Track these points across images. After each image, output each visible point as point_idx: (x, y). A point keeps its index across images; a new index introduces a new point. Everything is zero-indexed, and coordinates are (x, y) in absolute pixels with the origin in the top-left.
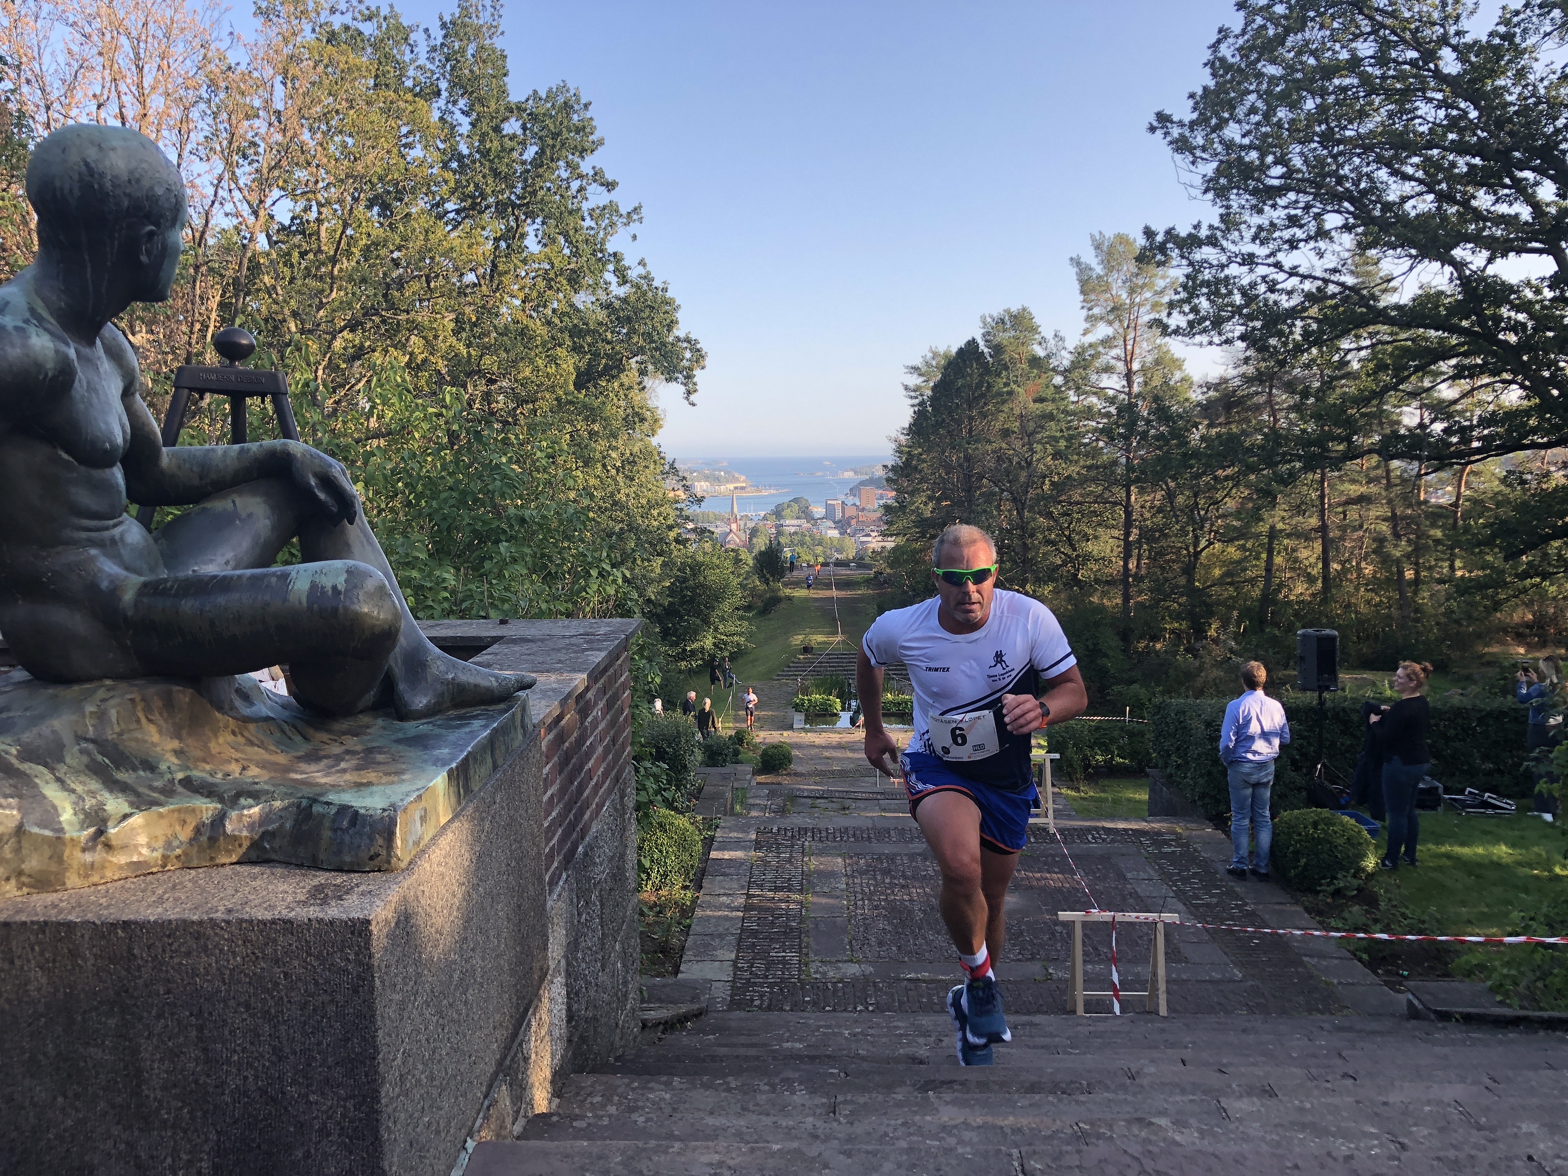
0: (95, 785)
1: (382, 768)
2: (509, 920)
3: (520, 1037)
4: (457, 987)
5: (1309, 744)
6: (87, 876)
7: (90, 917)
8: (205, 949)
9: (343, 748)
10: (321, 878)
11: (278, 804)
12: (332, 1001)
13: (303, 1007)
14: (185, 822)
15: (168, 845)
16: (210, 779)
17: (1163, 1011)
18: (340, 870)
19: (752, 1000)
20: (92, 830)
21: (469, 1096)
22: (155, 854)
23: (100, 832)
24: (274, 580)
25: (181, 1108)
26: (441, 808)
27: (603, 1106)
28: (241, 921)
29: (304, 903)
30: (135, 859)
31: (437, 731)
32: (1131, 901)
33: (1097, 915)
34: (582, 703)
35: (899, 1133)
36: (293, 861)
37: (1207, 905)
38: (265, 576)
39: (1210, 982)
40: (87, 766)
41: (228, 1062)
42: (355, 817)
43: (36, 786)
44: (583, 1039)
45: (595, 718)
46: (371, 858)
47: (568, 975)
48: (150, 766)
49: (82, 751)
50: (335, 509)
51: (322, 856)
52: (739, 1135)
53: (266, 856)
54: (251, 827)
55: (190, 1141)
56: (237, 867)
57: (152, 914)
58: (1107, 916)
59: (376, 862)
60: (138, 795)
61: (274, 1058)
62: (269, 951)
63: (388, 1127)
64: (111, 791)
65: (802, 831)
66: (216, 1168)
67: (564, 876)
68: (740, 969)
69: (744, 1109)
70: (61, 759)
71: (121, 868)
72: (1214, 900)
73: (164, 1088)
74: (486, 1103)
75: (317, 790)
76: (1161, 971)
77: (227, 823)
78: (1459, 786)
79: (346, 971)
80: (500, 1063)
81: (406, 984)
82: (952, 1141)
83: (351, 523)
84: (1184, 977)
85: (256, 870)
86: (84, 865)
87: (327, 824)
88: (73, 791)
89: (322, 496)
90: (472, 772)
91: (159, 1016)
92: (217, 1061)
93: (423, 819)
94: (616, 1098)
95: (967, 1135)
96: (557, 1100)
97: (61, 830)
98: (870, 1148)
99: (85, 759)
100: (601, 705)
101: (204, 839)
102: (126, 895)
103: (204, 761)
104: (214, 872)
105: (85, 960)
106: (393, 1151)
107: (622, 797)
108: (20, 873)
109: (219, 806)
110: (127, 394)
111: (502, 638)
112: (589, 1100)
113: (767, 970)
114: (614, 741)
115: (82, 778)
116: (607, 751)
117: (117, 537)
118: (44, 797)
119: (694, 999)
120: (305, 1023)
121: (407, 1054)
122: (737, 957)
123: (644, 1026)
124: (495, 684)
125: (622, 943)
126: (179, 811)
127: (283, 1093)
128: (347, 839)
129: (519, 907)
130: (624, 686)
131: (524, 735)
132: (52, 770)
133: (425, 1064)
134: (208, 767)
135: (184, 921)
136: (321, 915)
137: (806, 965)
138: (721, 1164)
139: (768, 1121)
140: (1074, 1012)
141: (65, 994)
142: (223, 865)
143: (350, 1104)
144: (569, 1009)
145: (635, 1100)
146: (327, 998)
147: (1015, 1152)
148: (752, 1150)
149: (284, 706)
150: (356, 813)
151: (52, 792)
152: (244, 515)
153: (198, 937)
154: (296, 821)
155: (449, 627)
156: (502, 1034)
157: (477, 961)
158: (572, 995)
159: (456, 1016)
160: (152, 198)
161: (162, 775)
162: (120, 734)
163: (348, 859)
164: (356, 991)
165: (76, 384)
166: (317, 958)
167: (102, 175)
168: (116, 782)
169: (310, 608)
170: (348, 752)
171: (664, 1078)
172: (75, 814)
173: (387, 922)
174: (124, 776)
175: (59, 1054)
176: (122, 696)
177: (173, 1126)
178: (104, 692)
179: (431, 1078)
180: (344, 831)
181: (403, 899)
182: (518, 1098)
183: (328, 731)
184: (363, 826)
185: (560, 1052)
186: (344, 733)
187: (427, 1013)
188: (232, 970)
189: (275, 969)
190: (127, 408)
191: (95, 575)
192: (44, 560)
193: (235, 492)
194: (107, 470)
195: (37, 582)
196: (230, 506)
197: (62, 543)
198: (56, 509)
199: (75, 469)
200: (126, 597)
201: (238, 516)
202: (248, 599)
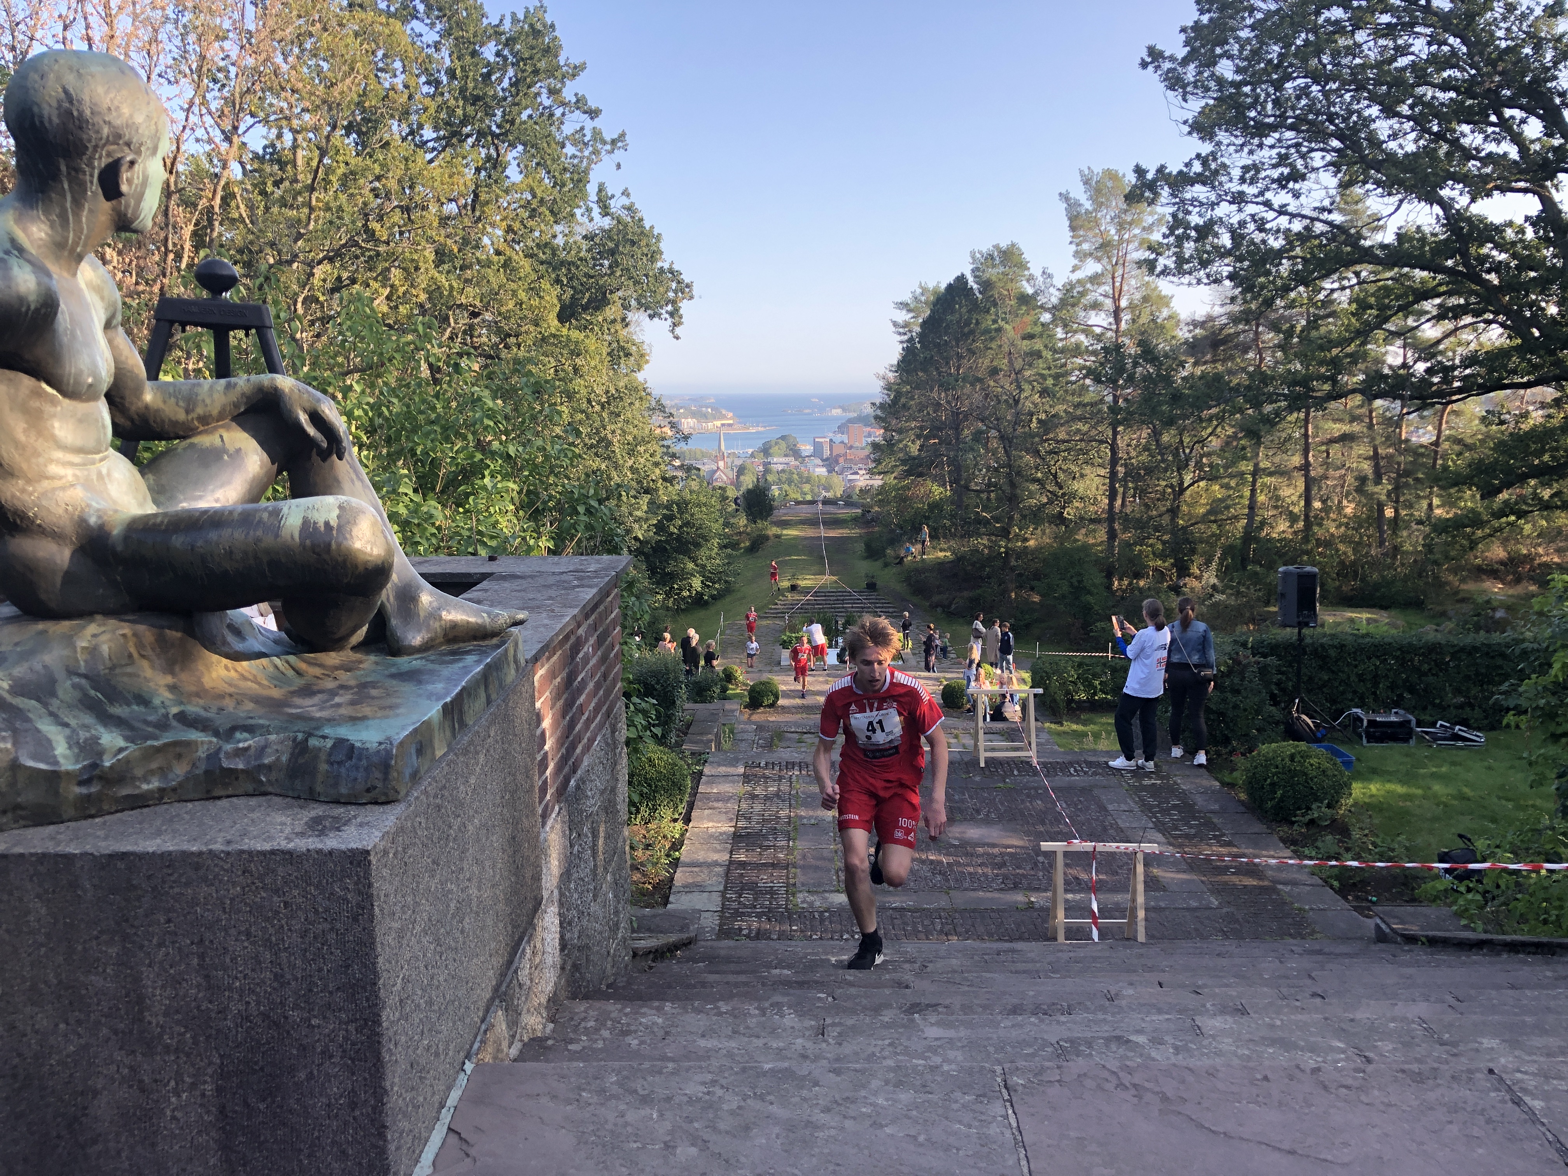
0: (88, 719)
1: (376, 702)
2: (504, 851)
3: (515, 966)
4: (453, 916)
5: (1288, 679)
6: (85, 808)
7: (89, 851)
8: (205, 879)
9: (337, 683)
10: (318, 810)
11: (273, 738)
12: (332, 929)
13: (304, 934)
14: (180, 755)
15: (164, 777)
16: (204, 714)
17: (1141, 937)
18: (337, 802)
19: (740, 929)
20: (87, 763)
21: (467, 1021)
22: (152, 787)
23: (96, 765)
24: (266, 515)
25: (184, 1034)
26: (437, 743)
27: (597, 1030)
28: (241, 852)
29: (302, 834)
30: (132, 791)
31: (431, 666)
32: (1111, 832)
33: (1079, 845)
34: (573, 639)
35: (886, 1053)
36: (290, 793)
37: (1187, 836)
38: (256, 510)
39: (1188, 909)
40: (80, 701)
41: (230, 988)
42: (350, 750)
43: (29, 720)
44: (576, 967)
45: (586, 654)
46: (368, 790)
47: (561, 904)
48: (143, 700)
49: (75, 686)
50: (324, 445)
51: (319, 788)
52: (730, 1055)
53: (263, 789)
54: (247, 760)
55: (193, 1064)
56: (234, 800)
57: (150, 846)
58: (1088, 846)
59: (373, 794)
60: (132, 728)
61: (275, 985)
62: (268, 880)
63: (389, 1050)
64: (105, 726)
65: (790, 765)
66: (219, 1090)
67: (557, 808)
68: (729, 900)
69: (734, 1032)
70: (54, 695)
71: (117, 800)
72: (1193, 831)
73: (166, 1014)
74: (483, 1027)
75: (313, 724)
76: (1140, 899)
77: (222, 755)
79: (345, 900)
80: (496, 989)
81: (404, 913)
82: (938, 1060)
83: (340, 458)
84: (1162, 904)
85: (253, 801)
86: (82, 798)
87: (323, 756)
88: (67, 725)
89: (311, 431)
90: (466, 707)
92: (219, 988)
93: (420, 752)
94: (609, 1023)
95: (951, 1054)
96: (551, 1026)
97: (57, 763)
98: (858, 1066)
99: (78, 694)
100: (592, 641)
101: (200, 771)
102: (124, 827)
103: (198, 695)
104: (209, 804)
105: (85, 890)
106: (394, 1072)
107: (613, 732)
108: (17, 807)
109: (214, 740)
110: (108, 326)
111: (491, 574)
112: (583, 1024)
113: (755, 899)
114: (604, 677)
115: (76, 712)
116: (598, 686)
117: (104, 471)
118: (38, 731)
119: (683, 928)
120: (305, 950)
121: (406, 980)
122: (726, 888)
123: (635, 955)
124: (488, 621)
125: (614, 874)
126: (176, 744)
127: (286, 1018)
128: (343, 770)
129: (514, 838)
130: (614, 623)
131: (517, 670)
132: (45, 705)
133: (424, 990)
134: (201, 702)
135: (183, 852)
136: (320, 846)
137: (794, 895)
138: (714, 1082)
139: (759, 1042)
140: (1055, 939)
141: (65, 924)
142: (219, 798)
143: (352, 1028)
144: (562, 938)
145: (628, 1024)
146: (327, 926)
147: (999, 1070)
148: (744, 1070)
149: (276, 642)
150: (352, 746)
151: (45, 726)
152: (232, 450)
153: (197, 867)
154: (292, 754)
155: (438, 563)
156: (497, 962)
157: (473, 891)
158: (565, 924)
159: (453, 944)
160: (132, 126)
161: (155, 709)
162: (113, 668)
163: (344, 790)
164: (355, 919)
165: (59, 315)
166: (317, 887)
167: (80, 102)
168: (110, 716)
169: (302, 544)
170: (341, 687)
171: (656, 1004)
172: (70, 748)
173: (385, 852)
174: (117, 710)
175: (60, 982)
176: (113, 631)
177: (177, 1050)
178: (92, 628)
179: (430, 1003)
180: (340, 763)
181: (401, 830)
182: (513, 1023)
183: (321, 666)
184: (360, 759)
185: (553, 980)
186: (337, 668)
187: (424, 941)
188: (232, 900)
189: (275, 899)
190: (110, 342)
191: (82, 510)
192: (31, 494)
193: (222, 427)
194: (92, 404)
195: (23, 516)
196: (217, 441)
197: (47, 478)
198: (40, 444)
199: (59, 402)
200: (115, 532)
201: (224, 451)
202: (239, 535)
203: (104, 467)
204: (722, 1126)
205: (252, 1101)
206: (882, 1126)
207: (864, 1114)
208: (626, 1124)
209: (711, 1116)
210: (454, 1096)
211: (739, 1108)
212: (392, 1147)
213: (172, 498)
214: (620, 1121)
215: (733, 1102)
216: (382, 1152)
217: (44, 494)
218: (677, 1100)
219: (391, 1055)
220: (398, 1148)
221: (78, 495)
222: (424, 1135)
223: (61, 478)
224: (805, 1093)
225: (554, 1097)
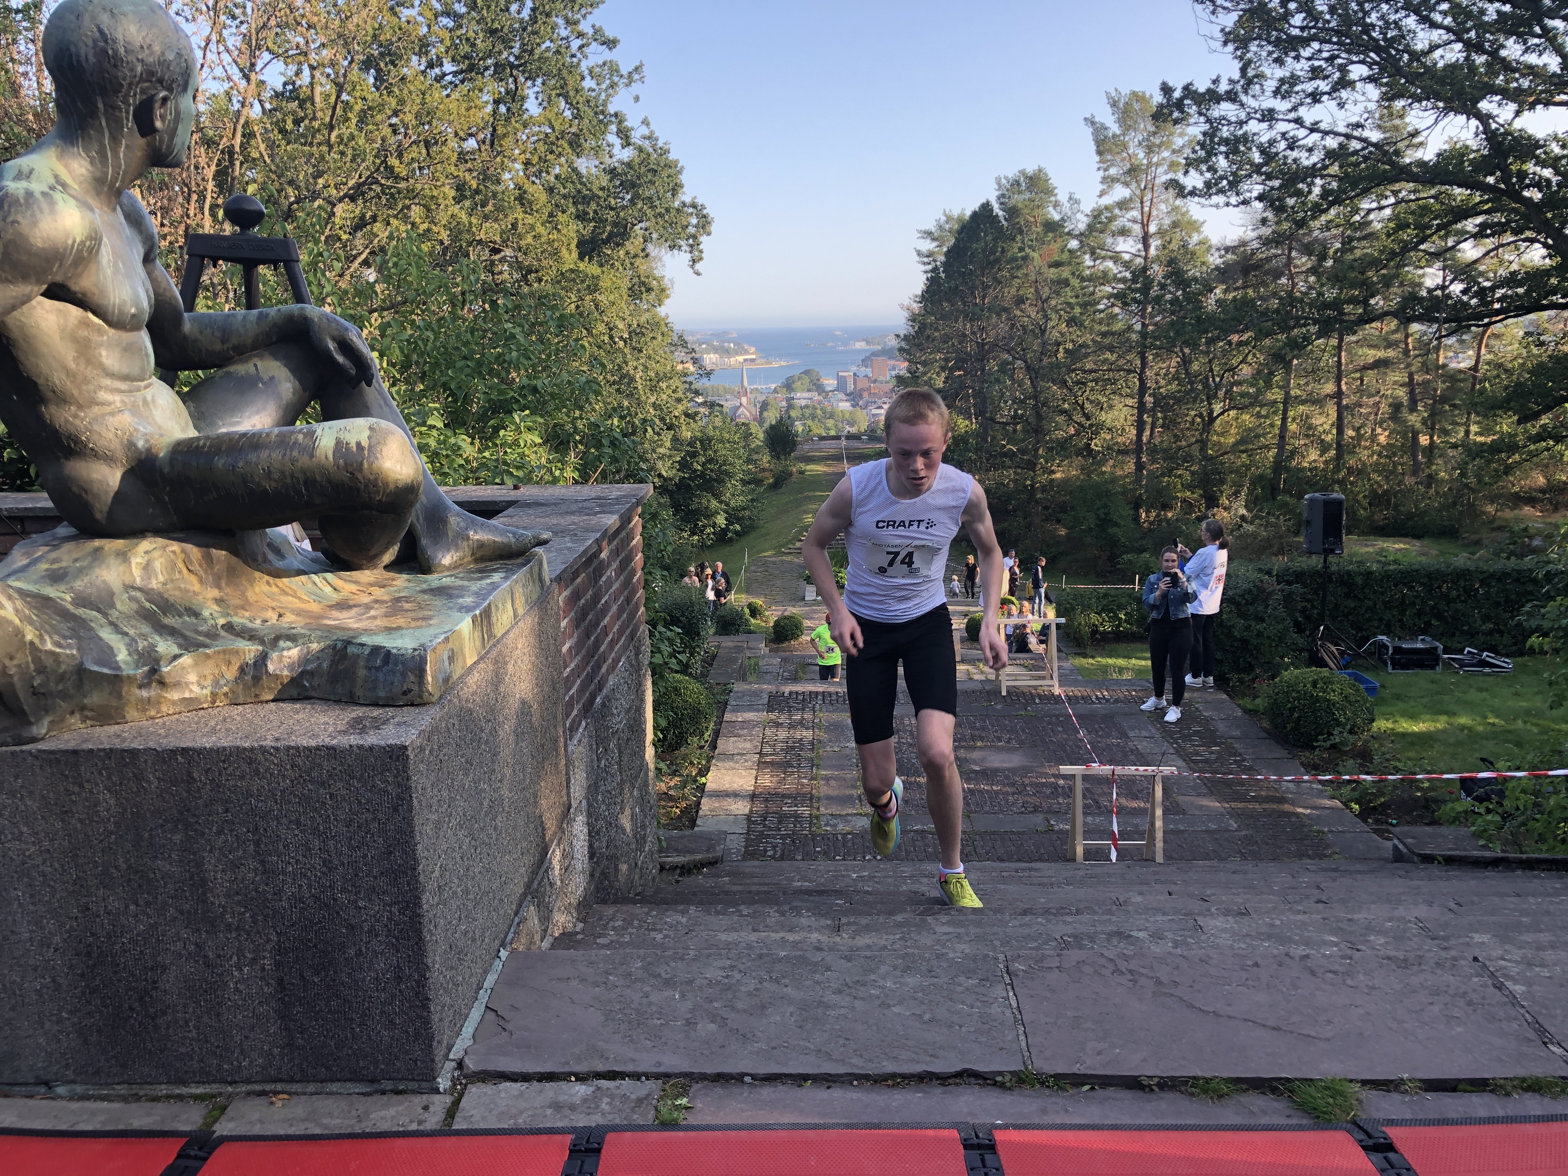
0: (146, 629)
1: (410, 614)
2: (533, 757)
3: (546, 865)
4: (487, 814)
5: (1313, 606)
6: (145, 710)
7: (151, 745)
8: (257, 773)
9: (372, 598)
10: (358, 712)
11: (315, 646)
12: (374, 819)
13: (349, 824)
14: (230, 662)
15: (216, 683)
16: (250, 625)
17: (1159, 858)
18: (376, 705)
19: (766, 851)
20: (146, 668)
21: (502, 912)
22: (205, 691)
23: (154, 671)
24: (300, 437)
25: (244, 913)
26: (467, 651)
27: (624, 929)
28: (289, 748)
29: (344, 732)
30: (187, 695)
31: (459, 583)
32: (1132, 757)
33: (1098, 768)
34: (595, 562)
36: (332, 697)
37: (1207, 761)
38: (293, 433)
39: (1207, 832)
40: (137, 612)
41: (284, 872)
42: (387, 656)
43: (91, 629)
44: (604, 875)
45: (610, 577)
46: (404, 693)
47: (589, 815)
48: (193, 612)
49: (131, 599)
50: (353, 372)
51: (359, 692)
52: (749, 947)
53: (307, 694)
54: (291, 667)
55: (253, 942)
56: (281, 703)
57: (207, 742)
58: (1107, 769)
59: (409, 697)
60: (185, 638)
61: (324, 869)
62: (315, 774)
63: (430, 930)
64: (161, 635)
65: (814, 695)
66: (278, 965)
67: (584, 724)
68: (754, 823)
69: (755, 930)
70: (112, 605)
71: (174, 703)
72: (1214, 757)
73: (228, 896)
74: (517, 920)
75: (351, 633)
76: (1159, 823)
77: (269, 664)
78: (1459, 646)
79: (385, 791)
80: (528, 885)
81: (441, 806)
83: (369, 384)
84: (1181, 827)
85: (298, 705)
86: (141, 700)
87: (362, 663)
88: (126, 634)
89: (340, 359)
90: (494, 619)
91: (219, 833)
92: (274, 872)
93: (451, 659)
94: (636, 922)
95: (960, 947)
96: (581, 925)
97: (119, 668)
98: (868, 953)
99: (134, 606)
100: (614, 565)
101: (248, 678)
102: (181, 727)
103: (243, 608)
104: (259, 707)
105: (150, 783)
106: (435, 951)
107: (637, 654)
108: (83, 708)
109: (261, 648)
110: (148, 259)
111: (516, 502)
112: (611, 923)
113: (780, 823)
114: (628, 600)
115: (133, 622)
116: (621, 610)
117: (149, 398)
118: (101, 639)
119: (710, 848)
120: (351, 838)
121: (444, 868)
122: (751, 812)
123: (662, 869)
124: (513, 540)
125: (640, 790)
126: (224, 652)
127: (335, 900)
128: (381, 676)
131: (542, 587)
132: (105, 615)
133: (460, 879)
134: (247, 614)
135: (238, 748)
136: (361, 742)
137: (817, 819)
138: (732, 967)
139: (777, 936)
140: (1074, 860)
141: (132, 813)
142: (267, 702)
143: (395, 909)
144: (591, 846)
145: (654, 924)
146: (370, 816)
147: (1001, 957)
148: (760, 957)
149: (314, 561)
150: (388, 653)
151: (107, 635)
152: (266, 378)
153: (250, 761)
154: (333, 661)
155: (465, 492)
156: (529, 860)
157: (505, 793)
158: (593, 833)
159: (487, 840)
160: (163, 63)
161: (205, 620)
162: (164, 584)
163: (382, 694)
164: (396, 810)
165: (103, 249)
166: (359, 780)
167: (115, 41)
168: (165, 627)
169: (336, 464)
170: (376, 601)
171: (681, 907)
172: (130, 654)
173: (422, 749)
174: (169, 621)
175: (130, 867)
176: (164, 548)
177: (237, 929)
178: (146, 544)
179: (467, 892)
180: (378, 669)
181: (435, 730)
182: (546, 919)
183: (356, 582)
184: (396, 665)
185: (583, 885)
186: (371, 585)
187: (460, 834)
188: (283, 792)
189: (321, 791)
190: (149, 274)
191: (131, 435)
192: (82, 420)
193: (256, 356)
194: (135, 333)
195: (77, 441)
196: (252, 370)
197: (97, 404)
198: (90, 372)
199: (106, 333)
200: (161, 455)
201: (260, 379)
202: (277, 455)
203: (148, 394)
204: (740, 1005)
205: (307, 974)
206: (889, 1006)
207: (871, 995)
208: (650, 1004)
209: (730, 996)
210: (490, 980)
211: (756, 989)
212: (435, 1018)
213: (212, 424)
214: (645, 1001)
215: (751, 985)
216: (427, 1022)
217: (95, 419)
218: (697, 983)
219: (432, 935)
220: (441, 1020)
221: (126, 419)
222: (464, 1011)
223: (110, 404)
224: (817, 977)
225: (583, 980)
